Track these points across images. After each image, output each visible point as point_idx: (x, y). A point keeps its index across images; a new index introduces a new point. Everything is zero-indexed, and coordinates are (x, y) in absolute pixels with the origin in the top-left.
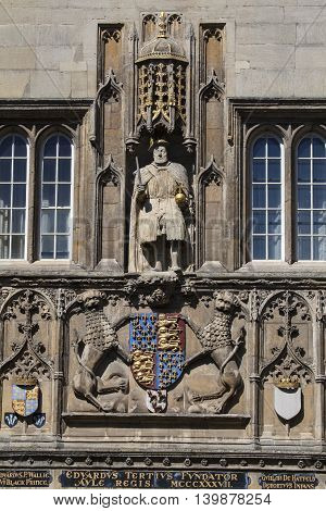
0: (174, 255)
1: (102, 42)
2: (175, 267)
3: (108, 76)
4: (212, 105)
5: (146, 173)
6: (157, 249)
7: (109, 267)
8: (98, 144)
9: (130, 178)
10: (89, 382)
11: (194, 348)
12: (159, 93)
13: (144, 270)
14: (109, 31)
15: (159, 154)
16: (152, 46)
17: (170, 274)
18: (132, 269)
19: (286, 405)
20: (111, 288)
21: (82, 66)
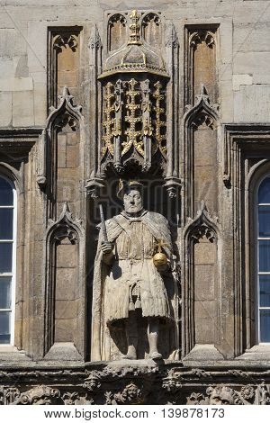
0: (152, 336)
1: (54, 51)
2: (154, 353)
3: (62, 96)
4: (202, 134)
5: (112, 227)
7: (65, 353)
8: (48, 188)
9: (92, 233)
12: (131, 119)
14: (63, 36)
15: (131, 199)
16: (120, 56)
17: (148, 363)
18: (95, 358)
20: (67, 383)
21: (27, 83)
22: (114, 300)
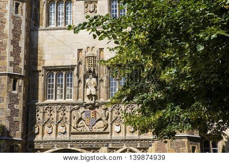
0: (94, 98)
1: (78, 53)
2: (94, 100)
3: (80, 60)
5: (87, 80)
6: (90, 96)
7: (80, 100)
8: (78, 75)
9: (85, 81)
10: (76, 125)
11: (98, 117)
12: (90, 64)
13: (87, 101)
14: (80, 50)
15: (91, 76)
16: (89, 53)
17: (93, 102)
18: (85, 101)
19: (117, 129)
20: (80, 105)
21: (74, 58)
22: (88, 92)
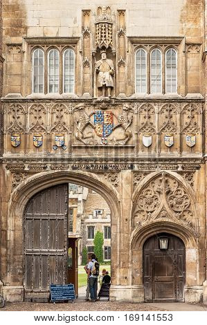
1: (83, 16)
2: (109, 95)
3: (86, 28)
4: (122, 39)
5: (98, 63)
6: (103, 89)
9: (94, 65)
10: (81, 134)
11: (116, 123)
13: (99, 96)
14: (86, 12)
15: (104, 55)
17: (107, 98)
18: (95, 97)
19: (146, 141)
21: (76, 25)
